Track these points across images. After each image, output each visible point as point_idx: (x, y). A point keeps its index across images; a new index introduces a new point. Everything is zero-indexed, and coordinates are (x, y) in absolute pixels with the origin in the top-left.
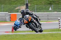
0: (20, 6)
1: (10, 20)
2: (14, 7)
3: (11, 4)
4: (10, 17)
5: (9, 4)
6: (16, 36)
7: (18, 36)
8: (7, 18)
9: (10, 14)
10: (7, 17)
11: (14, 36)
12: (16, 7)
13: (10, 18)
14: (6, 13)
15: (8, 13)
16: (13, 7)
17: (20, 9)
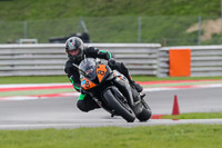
0: (203, 19)
1: (168, 73)
2: (181, 23)
3: (172, 13)
4: (168, 62)
5: (164, 14)
6: (189, 131)
7: (193, 131)
8: (155, 67)
9: (168, 52)
10: (154, 62)
11: (179, 132)
12: (188, 25)
13: (166, 65)
14: (153, 45)
15: (159, 45)
16: (176, 26)
17: (202, 33)
